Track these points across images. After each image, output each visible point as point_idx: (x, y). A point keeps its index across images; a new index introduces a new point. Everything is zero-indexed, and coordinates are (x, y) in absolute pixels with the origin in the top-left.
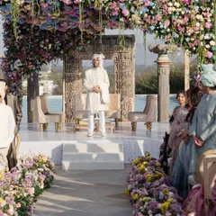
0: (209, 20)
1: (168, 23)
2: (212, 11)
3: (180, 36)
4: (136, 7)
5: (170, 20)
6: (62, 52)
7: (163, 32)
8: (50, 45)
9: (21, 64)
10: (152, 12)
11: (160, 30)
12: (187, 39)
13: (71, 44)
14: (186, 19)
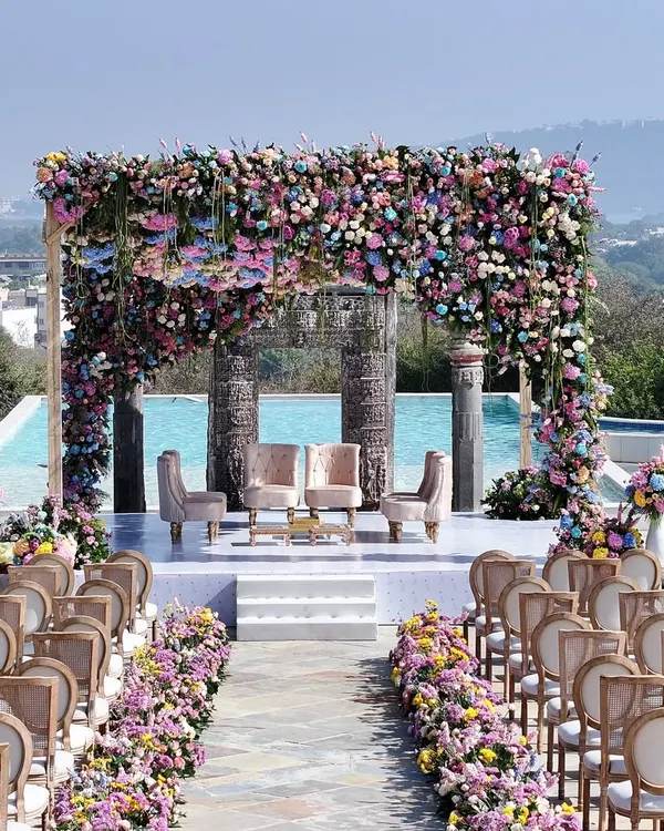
0: (571, 293)
1: (476, 298)
2: (578, 272)
3: (506, 330)
4: (404, 262)
5: (484, 292)
6: (213, 336)
7: (465, 319)
8: (182, 318)
9: (108, 366)
10: (442, 275)
11: (458, 314)
12: (522, 336)
13: (237, 315)
14: (520, 289)
